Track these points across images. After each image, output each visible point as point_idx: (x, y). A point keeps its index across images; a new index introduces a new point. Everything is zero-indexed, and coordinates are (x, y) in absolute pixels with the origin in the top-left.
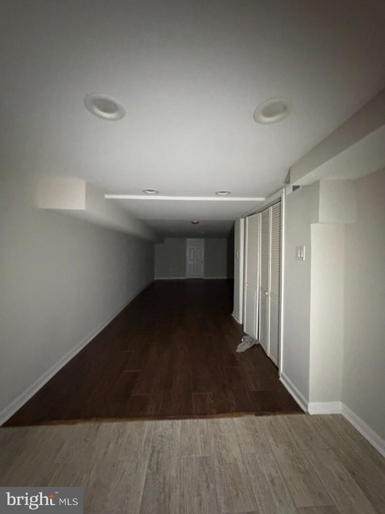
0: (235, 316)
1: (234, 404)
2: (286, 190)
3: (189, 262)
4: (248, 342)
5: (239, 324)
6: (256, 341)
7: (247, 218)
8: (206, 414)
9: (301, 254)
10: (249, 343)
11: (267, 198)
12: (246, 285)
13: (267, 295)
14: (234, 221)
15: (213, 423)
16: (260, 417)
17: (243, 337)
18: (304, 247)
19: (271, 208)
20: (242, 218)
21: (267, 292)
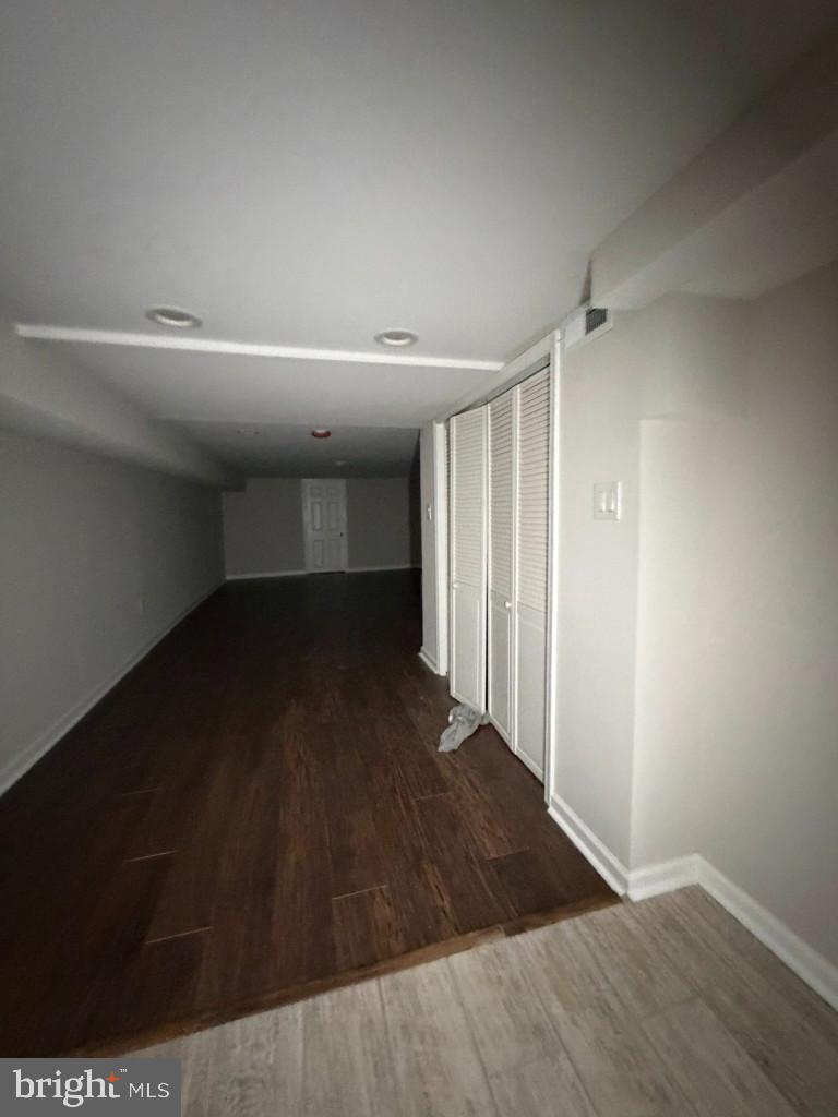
0: (428, 657)
1: (448, 909)
2: (563, 334)
3: (310, 534)
4: (463, 723)
5: (438, 676)
6: (483, 717)
7: (454, 420)
8: (375, 962)
9: (608, 505)
10: (467, 725)
11: (507, 363)
12: (455, 585)
13: (510, 608)
14: (419, 432)
15: (395, 987)
16: (519, 938)
17: (451, 712)
18: (619, 484)
19: (518, 390)
20: (439, 422)
21: (510, 602)
